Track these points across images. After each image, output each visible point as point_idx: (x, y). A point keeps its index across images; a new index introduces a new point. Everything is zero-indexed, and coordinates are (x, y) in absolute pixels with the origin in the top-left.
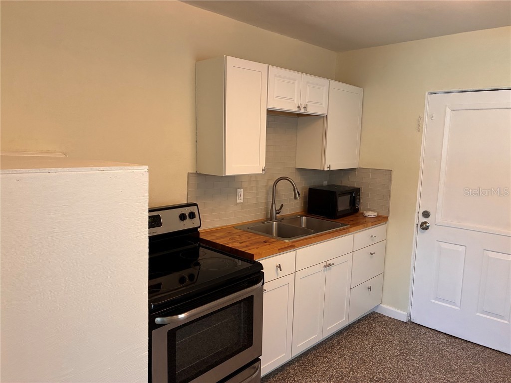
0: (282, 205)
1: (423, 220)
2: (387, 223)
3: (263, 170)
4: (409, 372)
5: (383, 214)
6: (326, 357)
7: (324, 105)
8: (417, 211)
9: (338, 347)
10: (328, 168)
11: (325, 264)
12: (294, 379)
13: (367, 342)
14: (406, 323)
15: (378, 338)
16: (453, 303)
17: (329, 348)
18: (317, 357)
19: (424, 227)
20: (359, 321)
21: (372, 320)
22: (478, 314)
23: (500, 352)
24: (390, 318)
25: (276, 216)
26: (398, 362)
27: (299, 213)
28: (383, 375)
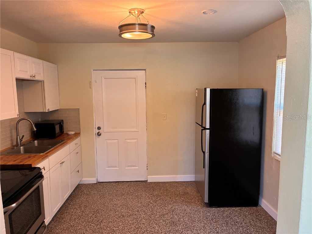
0: (23, 136)
1: (98, 131)
2: (80, 136)
3: (18, 115)
4: (107, 202)
5: (78, 132)
6: (67, 212)
7: (42, 75)
8: (95, 127)
9: (70, 206)
10: (48, 110)
11: (60, 163)
12: (56, 228)
13: (83, 198)
14: (96, 183)
15: (87, 194)
16: (115, 167)
17: (66, 208)
18: (62, 214)
19: (99, 134)
20: (74, 191)
21: (80, 188)
22: (126, 168)
23: (137, 181)
24: (88, 184)
25: (20, 143)
26: (101, 200)
27: (29, 139)
28: (98, 208)
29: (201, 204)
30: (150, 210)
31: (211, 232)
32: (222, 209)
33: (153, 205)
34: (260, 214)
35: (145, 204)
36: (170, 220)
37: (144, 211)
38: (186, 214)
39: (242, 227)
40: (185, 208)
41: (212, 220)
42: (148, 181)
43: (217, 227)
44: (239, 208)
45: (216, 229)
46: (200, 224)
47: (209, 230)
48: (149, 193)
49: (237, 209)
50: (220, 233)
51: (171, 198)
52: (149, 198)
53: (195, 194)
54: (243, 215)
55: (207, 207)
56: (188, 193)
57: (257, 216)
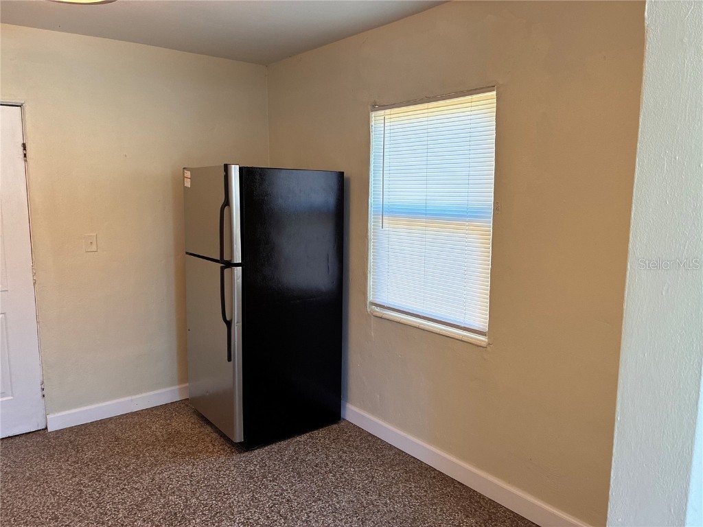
29: (223, 449)
30: (90, 504)
31: (275, 504)
32: (275, 447)
33: (94, 491)
34: (351, 436)
35: (69, 493)
36: (161, 512)
37: (74, 513)
38: (198, 482)
39: (331, 473)
40: (187, 470)
41: (264, 477)
42: (50, 430)
43: (283, 490)
44: (308, 434)
45: (282, 494)
46: (242, 497)
47: (268, 502)
48: (68, 460)
49: (304, 438)
50: (295, 499)
51: (138, 457)
52: (73, 472)
53: (198, 430)
54: (321, 446)
55: (240, 453)
56: (179, 432)
57: (347, 441)
